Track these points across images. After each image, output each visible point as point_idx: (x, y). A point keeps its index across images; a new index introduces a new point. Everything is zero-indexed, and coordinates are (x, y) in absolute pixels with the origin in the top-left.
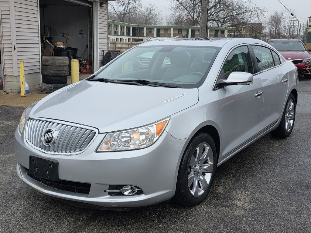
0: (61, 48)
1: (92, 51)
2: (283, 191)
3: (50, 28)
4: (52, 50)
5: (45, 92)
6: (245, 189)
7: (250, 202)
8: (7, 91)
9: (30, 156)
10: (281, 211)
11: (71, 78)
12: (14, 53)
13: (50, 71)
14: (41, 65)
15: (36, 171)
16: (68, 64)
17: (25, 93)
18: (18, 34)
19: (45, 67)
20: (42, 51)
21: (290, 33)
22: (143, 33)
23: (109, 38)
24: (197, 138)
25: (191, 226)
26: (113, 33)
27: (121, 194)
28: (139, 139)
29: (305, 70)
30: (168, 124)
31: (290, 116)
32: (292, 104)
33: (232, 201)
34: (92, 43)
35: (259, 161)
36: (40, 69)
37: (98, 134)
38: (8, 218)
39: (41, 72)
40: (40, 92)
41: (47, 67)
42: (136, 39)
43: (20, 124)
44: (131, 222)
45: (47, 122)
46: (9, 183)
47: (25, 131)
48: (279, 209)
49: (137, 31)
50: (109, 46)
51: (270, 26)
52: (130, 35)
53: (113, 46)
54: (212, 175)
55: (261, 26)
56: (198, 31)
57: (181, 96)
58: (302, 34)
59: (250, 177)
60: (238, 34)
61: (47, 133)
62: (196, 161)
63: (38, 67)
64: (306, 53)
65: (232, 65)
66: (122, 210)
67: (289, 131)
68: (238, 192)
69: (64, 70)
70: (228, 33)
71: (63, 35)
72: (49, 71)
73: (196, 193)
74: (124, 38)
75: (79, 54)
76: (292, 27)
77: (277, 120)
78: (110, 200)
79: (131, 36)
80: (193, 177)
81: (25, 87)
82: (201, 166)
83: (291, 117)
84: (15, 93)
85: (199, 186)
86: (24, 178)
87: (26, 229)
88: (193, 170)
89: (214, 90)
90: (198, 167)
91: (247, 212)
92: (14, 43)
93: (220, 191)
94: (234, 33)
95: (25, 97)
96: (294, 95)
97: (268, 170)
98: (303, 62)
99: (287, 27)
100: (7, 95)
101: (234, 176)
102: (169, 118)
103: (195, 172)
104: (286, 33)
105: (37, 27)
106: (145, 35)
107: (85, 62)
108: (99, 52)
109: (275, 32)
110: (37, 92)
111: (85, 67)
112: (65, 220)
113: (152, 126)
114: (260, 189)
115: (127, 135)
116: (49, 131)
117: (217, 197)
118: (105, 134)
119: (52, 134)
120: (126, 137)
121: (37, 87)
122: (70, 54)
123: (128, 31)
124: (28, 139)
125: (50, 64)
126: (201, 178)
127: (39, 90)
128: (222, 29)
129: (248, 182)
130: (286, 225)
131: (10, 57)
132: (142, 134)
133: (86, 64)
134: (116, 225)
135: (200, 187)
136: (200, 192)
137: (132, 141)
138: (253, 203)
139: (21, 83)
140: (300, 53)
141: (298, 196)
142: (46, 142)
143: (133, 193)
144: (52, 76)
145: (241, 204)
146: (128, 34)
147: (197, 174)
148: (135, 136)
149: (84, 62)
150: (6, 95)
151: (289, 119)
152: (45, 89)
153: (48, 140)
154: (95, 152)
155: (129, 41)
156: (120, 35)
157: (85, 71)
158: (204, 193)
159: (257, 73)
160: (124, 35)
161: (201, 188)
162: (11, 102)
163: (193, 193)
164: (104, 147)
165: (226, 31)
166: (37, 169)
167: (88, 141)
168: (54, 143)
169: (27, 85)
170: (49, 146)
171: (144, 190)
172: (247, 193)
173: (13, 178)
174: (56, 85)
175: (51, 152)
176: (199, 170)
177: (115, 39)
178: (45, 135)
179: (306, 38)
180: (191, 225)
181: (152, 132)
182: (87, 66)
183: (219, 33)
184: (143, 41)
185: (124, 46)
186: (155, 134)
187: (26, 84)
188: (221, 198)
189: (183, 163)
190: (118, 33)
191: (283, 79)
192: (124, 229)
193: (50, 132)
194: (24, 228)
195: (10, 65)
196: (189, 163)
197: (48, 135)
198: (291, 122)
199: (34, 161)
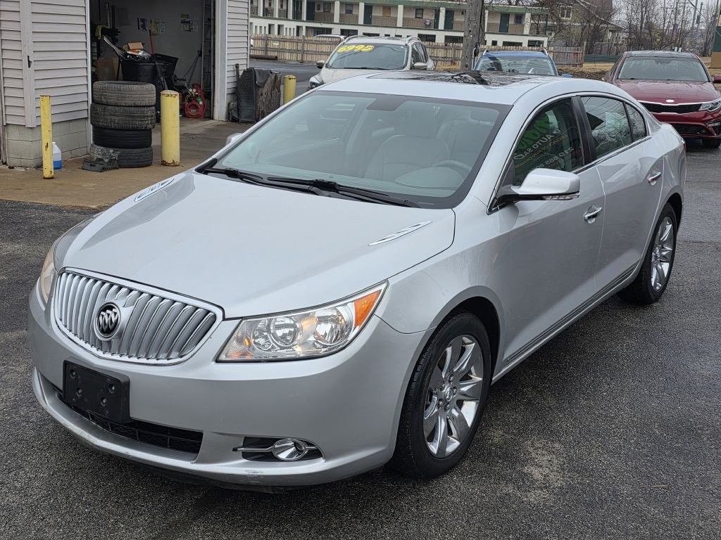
0: (138, 58)
1: (212, 64)
2: (637, 443)
3: (113, 7)
4: (116, 61)
5: (98, 166)
6: (553, 435)
7: (563, 469)
8: (11, 162)
9: (65, 361)
10: (631, 495)
11: (160, 130)
12: (28, 73)
13: (113, 118)
14: (90, 102)
15: (79, 396)
16: (154, 102)
17: (53, 170)
18: (38, 28)
19: (99, 108)
20: (93, 61)
21: (675, 25)
22: (333, 14)
23: (251, 23)
24: (447, 327)
25: (428, 528)
26: (261, 14)
27: (271, 458)
28: (315, 333)
29: (704, 128)
30: (383, 300)
31: (664, 253)
32: (669, 227)
33: (523, 466)
34: (212, 46)
35: (588, 364)
36: (89, 111)
37: (221, 319)
38: (13, 499)
39: (91, 120)
40: (88, 167)
41: (105, 109)
42: (314, 28)
43: (43, 279)
44: (292, 515)
45: (104, 282)
46: (16, 406)
47: (53, 299)
48: (625, 490)
49: (319, 9)
50: (252, 44)
51: (630, 7)
52: (301, 18)
53: (260, 44)
54: (479, 406)
55: (610, 6)
56: (463, 14)
57: (415, 228)
58: (703, 27)
59: (566, 405)
60: (555, 23)
61: (104, 310)
62: (443, 376)
63: (85, 106)
64: (709, 87)
65: (536, 135)
66: (273, 491)
67: (658, 288)
68: (537, 445)
69: (144, 117)
70: (532, 22)
71: (143, 24)
72: (109, 117)
73: (442, 448)
74: (286, 24)
75: (180, 71)
76: (682, 12)
77: (632, 266)
78: (246, 471)
79: (304, 21)
80: (437, 414)
81: (52, 154)
82: (455, 388)
83: (664, 257)
84: (30, 167)
85: (449, 432)
86: (50, 406)
87: (54, 527)
88: (435, 398)
89: (490, 211)
90: (447, 390)
91: (555, 494)
92: (29, 49)
93: (496, 440)
94: (547, 20)
95: (52, 178)
96: (674, 207)
97: (607, 387)
98: (701, 109)
99: (669, 11)
100: (10, 172)
101: (529, 402)
102: (385, 285)
103: (441, 403)
104: (666, 25)
105: (81, 12)
106: (337, 19)
107: (195, 90)
108: (227, 69)
109: (642, 22)
110: (81, 167)
111: (194, 102)
112: (143, 506)
113: (346, 304)
114: (587, 436)
115: (288, 321)
116: (109, 307)
117: (489, 454)
118: (238, 321)
119: (115, 313)
120: (286, 326)
121: (81, 154)
122: (159, 71)
123: (297, 8)
124: (61, 320)
125: (112, 101)
126: (455, 412)
127: (85, 161)
128: (516, 11)
129: (559, 418)
130: (641, 529)
131: (18, 84)
132: (323, 320)
133: (197, 96)
134: (257, 522)
135: (452, 434)
136: (449, 444)
137: (299, 337)
138: (569, 472)
139: (44, 145)
140: (695, 87)
141: (670, 457)
142: (102, 331)
143: (299, 455)
144: (116, 129)
145: (542, 474)
146: (297, 16)
147: (446, 406)
148: (306, 325)
149: (192, 91)
150: (6, 172)
151: (661, 261)
152: (99, 160)
153: (107, 326)
154: (213, 363)
155: (298, 35)
156: (277, 17)
157: (193, 112)
158: (459, 446)
159: (590, 162)
160: (286, 18)
161: (453, 436)
162: (21, 192)
163: (434, 448)
164: (234, 350)
165: (528, 15)
166: (80, 391)
167: (200, 335)
168: (120, 335)
169: (57, 150)
170: (109, 342)
171: (323, 449)
172: (557, 445)
173: (24, 394)
174: (125, 150)
175: (113, 354)
176: (450, 396)
177: (265, 27)
178: (99, 315)
179: (713, 37)
180: (428, 526)
181: (346, 317)
182: (199, 99)
183: (512, 21)
184: (330, 34)
185: (288, 46)
186: (351, 323)
187: (56, 146)
188: (496, 459)
189: (414, 385)
190: (272, 14)
191: (650, 173)
192: (278, 532)
193: (112, 310)
194: (48, 525)
195: (19, 103)
196: (428, 384)
197: (106, 317)
198: (665, 267)
199: (74, 374)
